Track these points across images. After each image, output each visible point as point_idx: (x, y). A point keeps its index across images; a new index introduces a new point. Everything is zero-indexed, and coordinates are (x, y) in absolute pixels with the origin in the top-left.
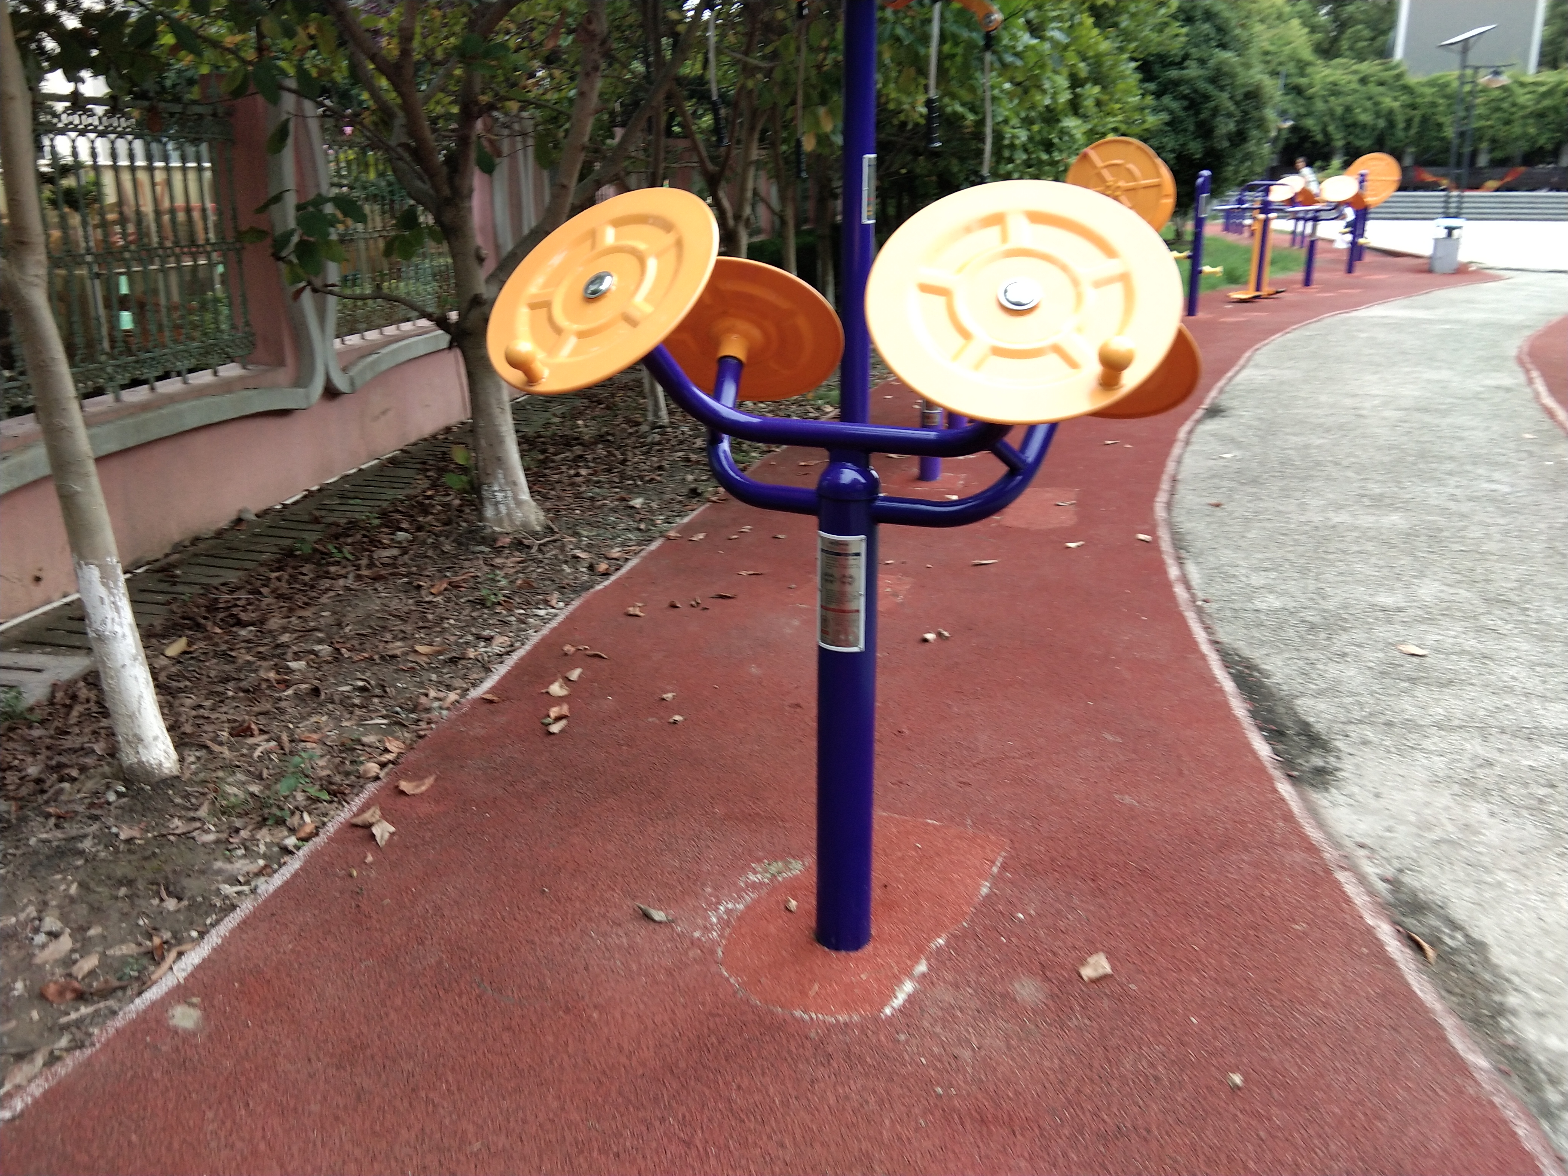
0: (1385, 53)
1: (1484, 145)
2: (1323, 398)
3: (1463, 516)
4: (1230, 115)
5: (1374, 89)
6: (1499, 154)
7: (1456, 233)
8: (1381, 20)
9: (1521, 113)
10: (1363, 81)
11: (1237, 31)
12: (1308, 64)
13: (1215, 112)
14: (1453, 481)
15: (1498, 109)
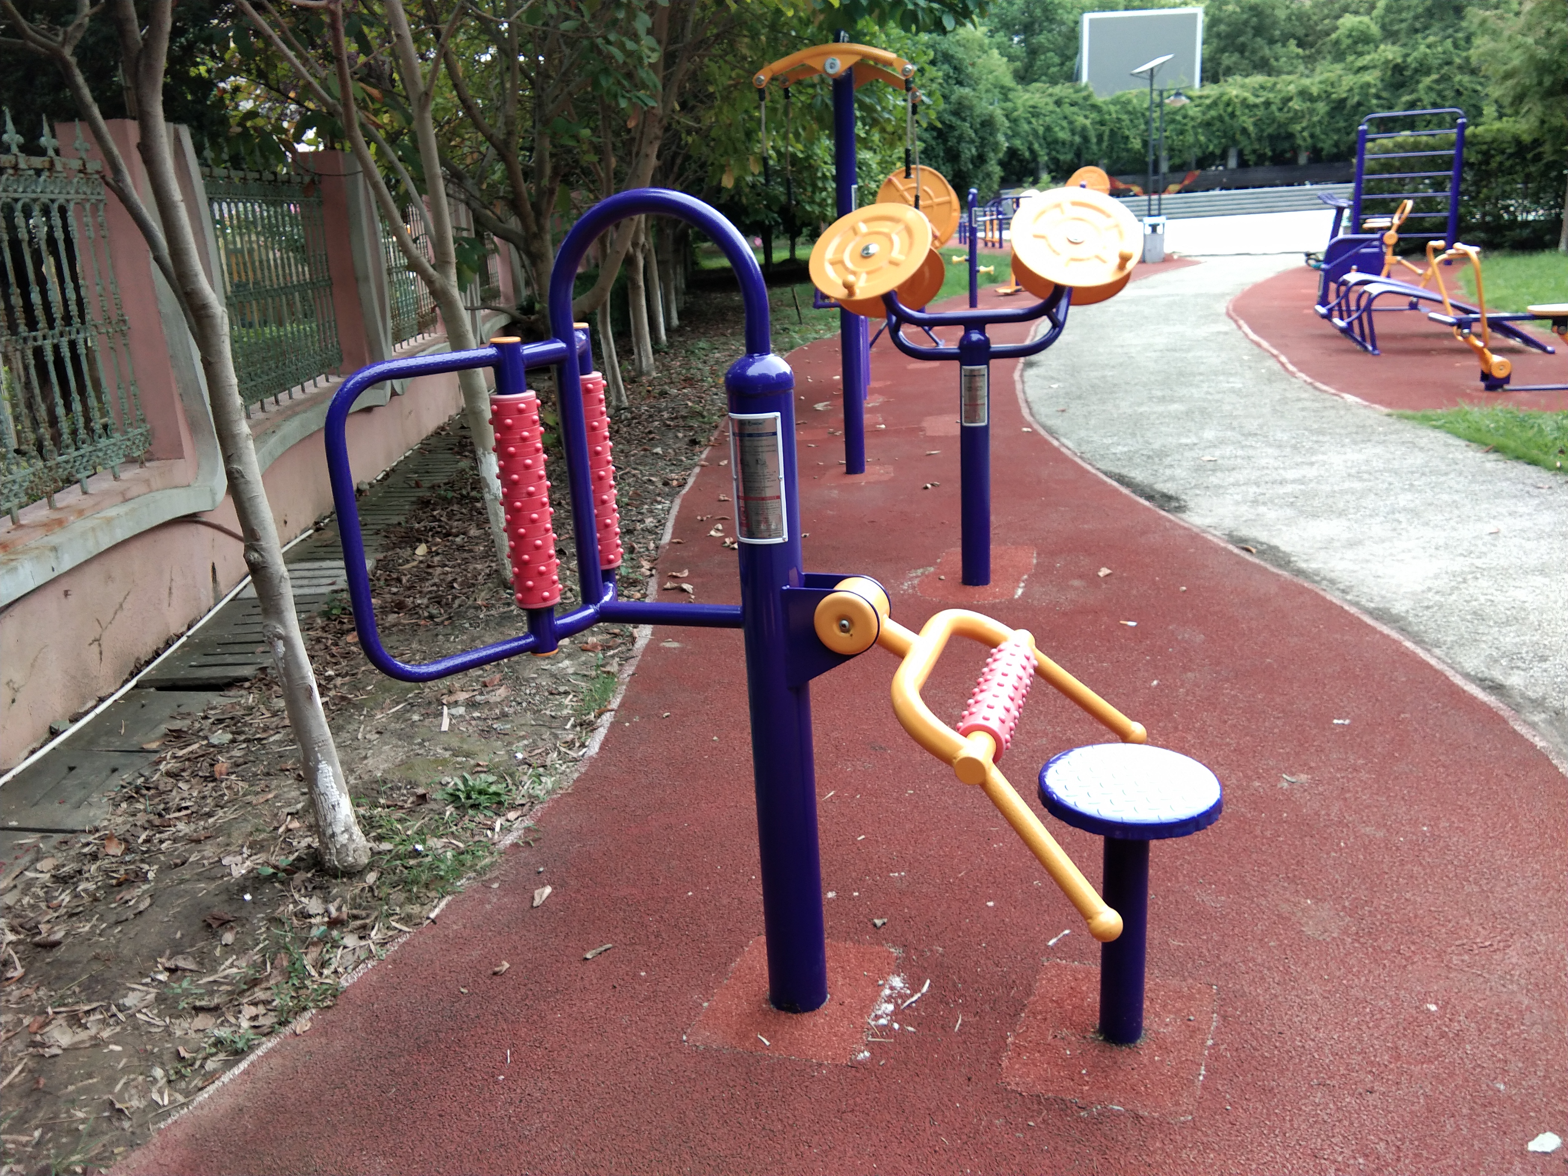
0: (1073, 77)
1: (1164, 154)
2: (1101, 350)
3: (1217, 401)
4: (972, 141)
5: (1068, 110)
6: (1177, 161)
7: (1159, 229)
8: (1066, 46)
9: (1192, 123)
10: (1058, 103)
11: (970, 69)
12: (1010, 90)
13: (960, 139)
14: (1205, 385)
15: (1173, 121)
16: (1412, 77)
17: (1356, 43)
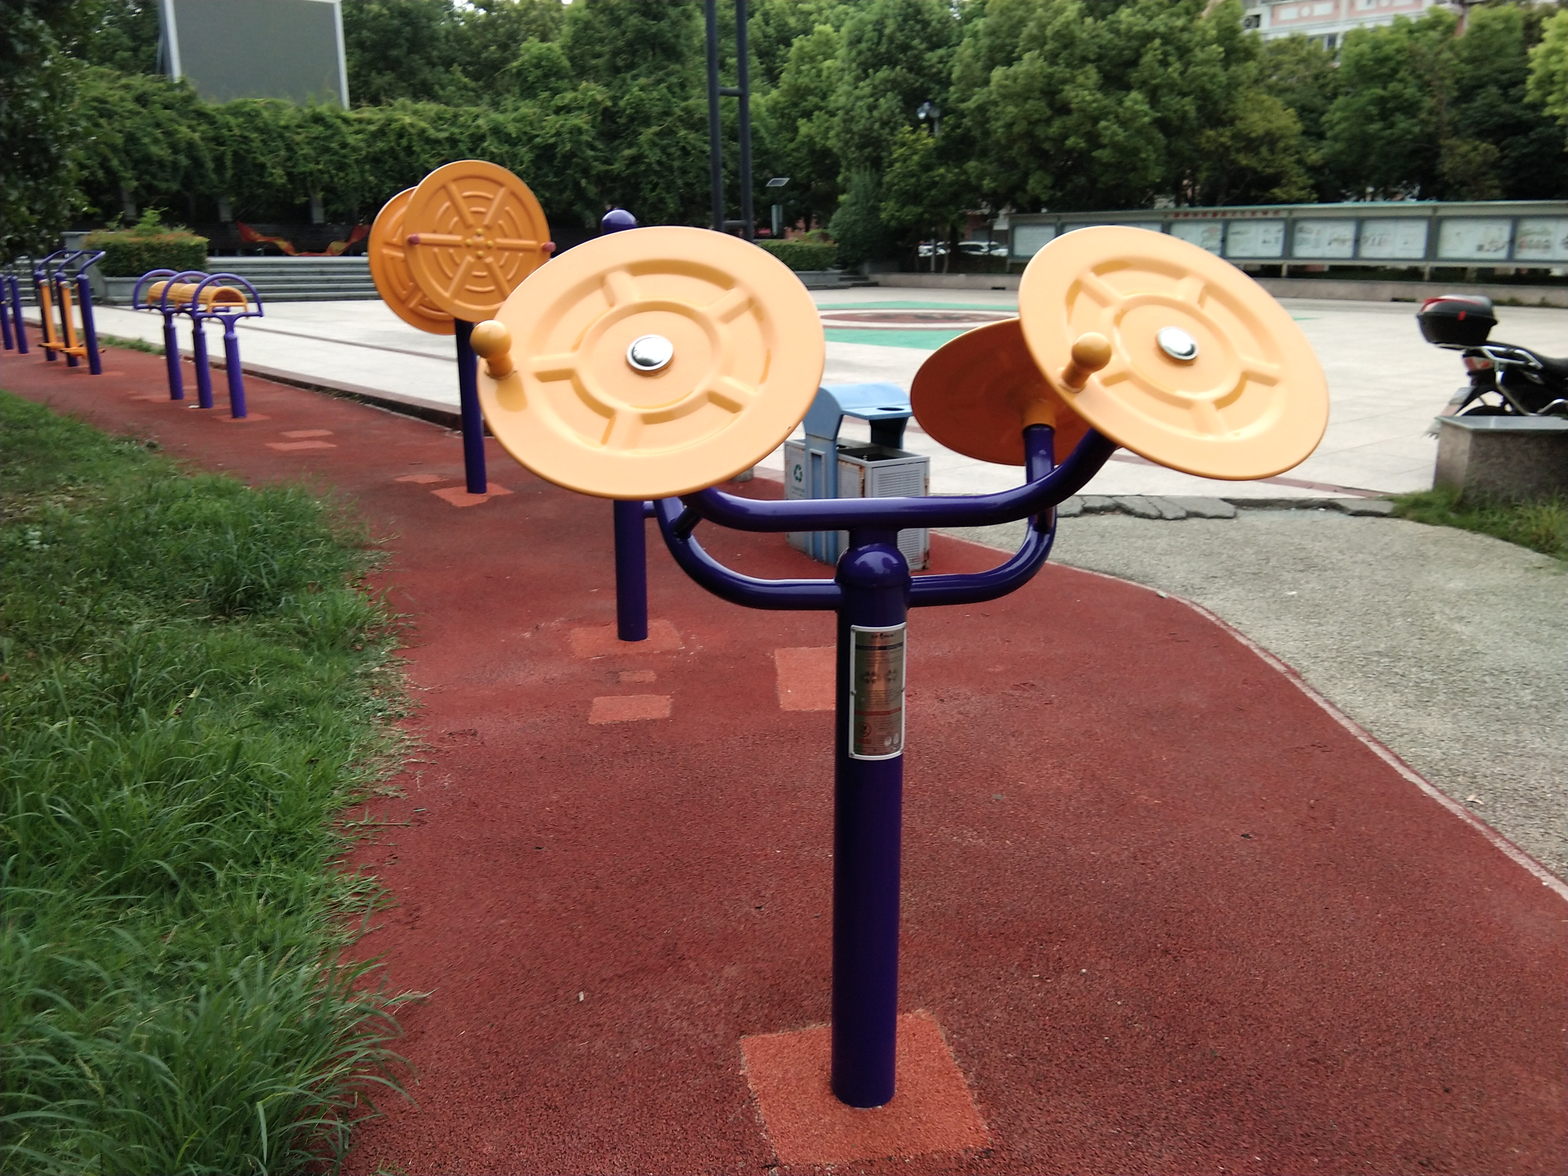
0: (157, 66)
1: (317, 195)
5: (160, 113)
16: (627, 126)
17: (546, 76)
